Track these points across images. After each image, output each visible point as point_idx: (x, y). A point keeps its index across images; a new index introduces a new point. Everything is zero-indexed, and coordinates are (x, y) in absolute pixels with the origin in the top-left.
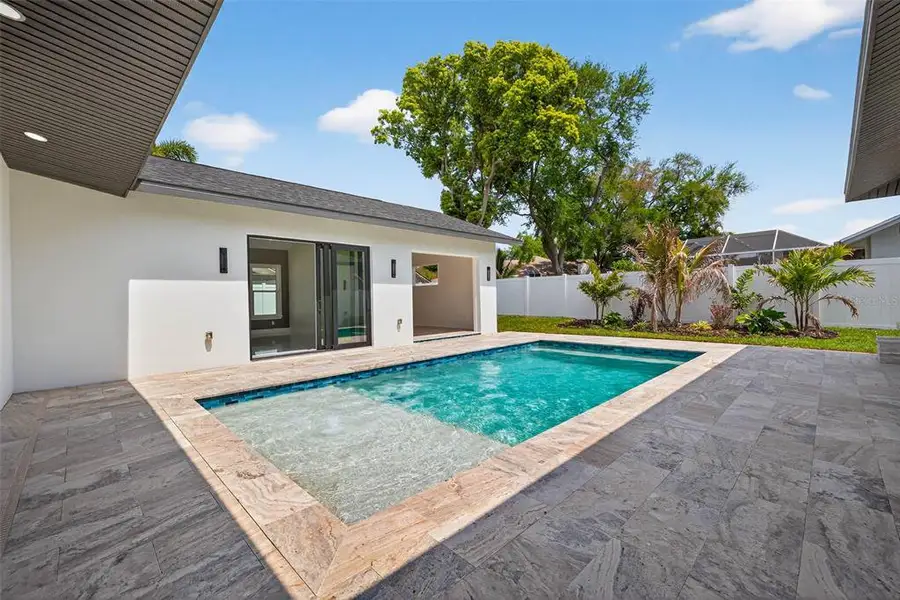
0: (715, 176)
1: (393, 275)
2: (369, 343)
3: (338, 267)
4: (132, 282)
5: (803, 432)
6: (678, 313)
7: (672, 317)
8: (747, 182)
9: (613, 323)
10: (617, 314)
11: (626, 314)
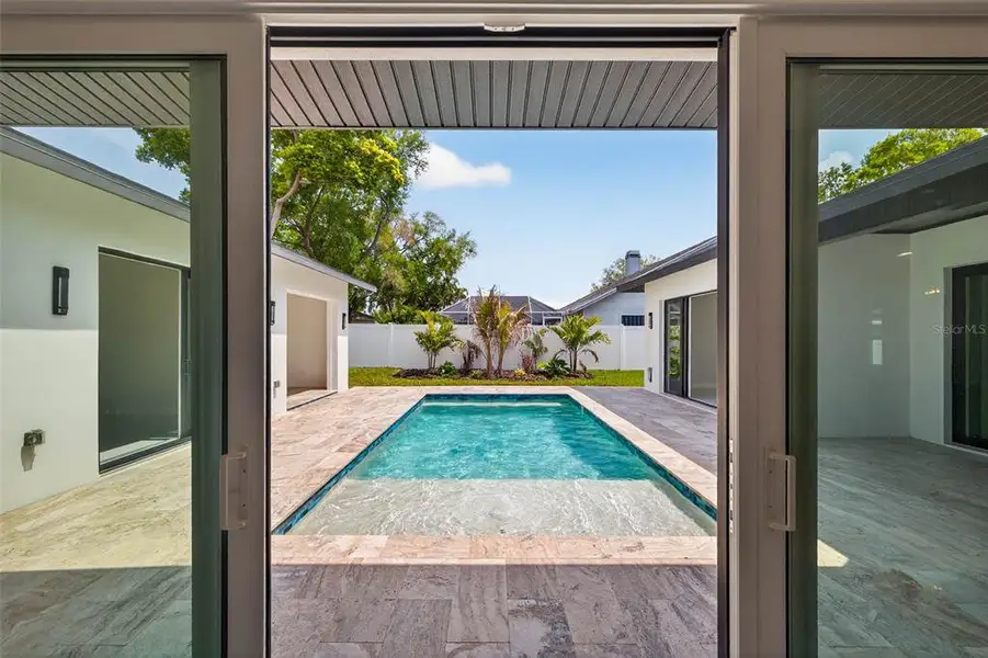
0: (456, 239)
6: (500, 363)
7: (495, 365)
8: (476, 249)
9: (448, 372)
10: (450, 364)
11: (458, 363)
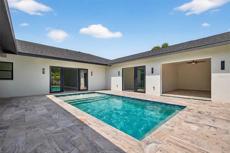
1: (152, 73)
2: (145, 92)
3: (138, 71)
4: (112, 77)
5: (27, 109)
